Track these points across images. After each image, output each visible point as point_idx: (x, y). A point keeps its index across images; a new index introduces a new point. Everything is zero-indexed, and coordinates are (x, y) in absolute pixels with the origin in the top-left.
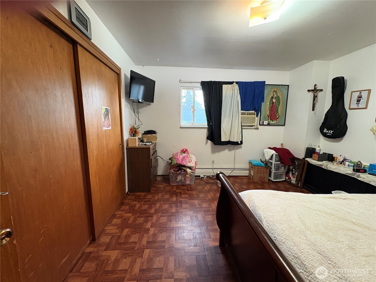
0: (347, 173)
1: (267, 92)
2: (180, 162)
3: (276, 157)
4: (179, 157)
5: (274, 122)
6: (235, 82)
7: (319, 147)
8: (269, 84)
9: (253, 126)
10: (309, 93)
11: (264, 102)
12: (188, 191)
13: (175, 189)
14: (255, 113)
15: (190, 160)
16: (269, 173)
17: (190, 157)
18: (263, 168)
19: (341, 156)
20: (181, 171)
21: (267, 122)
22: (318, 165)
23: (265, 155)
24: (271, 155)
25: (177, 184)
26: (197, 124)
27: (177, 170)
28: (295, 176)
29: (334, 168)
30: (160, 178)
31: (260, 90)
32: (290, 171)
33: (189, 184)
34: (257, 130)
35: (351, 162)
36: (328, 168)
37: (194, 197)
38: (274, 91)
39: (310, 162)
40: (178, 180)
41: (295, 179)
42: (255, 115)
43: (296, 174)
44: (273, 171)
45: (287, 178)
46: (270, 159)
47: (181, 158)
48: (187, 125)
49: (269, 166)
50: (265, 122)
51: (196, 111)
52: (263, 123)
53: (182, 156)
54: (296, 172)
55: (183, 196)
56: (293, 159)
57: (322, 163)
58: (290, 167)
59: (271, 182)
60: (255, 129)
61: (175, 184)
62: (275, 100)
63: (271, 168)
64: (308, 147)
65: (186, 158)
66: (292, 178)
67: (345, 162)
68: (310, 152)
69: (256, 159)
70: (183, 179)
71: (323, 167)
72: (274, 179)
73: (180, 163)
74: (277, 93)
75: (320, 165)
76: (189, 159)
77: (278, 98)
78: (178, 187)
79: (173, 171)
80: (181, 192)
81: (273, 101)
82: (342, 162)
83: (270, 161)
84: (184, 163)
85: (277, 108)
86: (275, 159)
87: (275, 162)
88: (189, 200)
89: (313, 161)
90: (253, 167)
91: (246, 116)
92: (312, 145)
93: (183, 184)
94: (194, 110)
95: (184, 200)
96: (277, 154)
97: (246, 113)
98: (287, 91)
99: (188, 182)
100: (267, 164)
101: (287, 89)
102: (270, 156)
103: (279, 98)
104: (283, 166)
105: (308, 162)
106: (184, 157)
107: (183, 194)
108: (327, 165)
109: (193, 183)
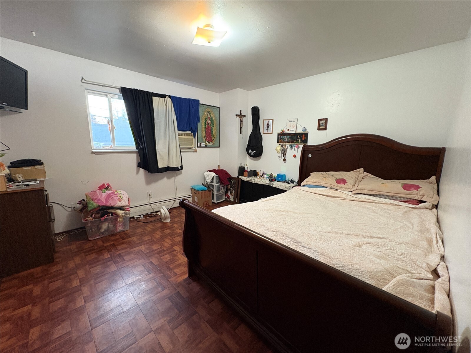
0: (267, 184)
1: (201, 112)
2: (103, 202)
3: (216, 179)
4: (99, 197)
5: (210, 144)
6: (168, 96)
7: (247, 165)
8: (203, 104)
9: (191, 148)
10: (236, 117)
11: (199, 122)
12: (123, 239)
13: (100, 243)
14: (192, 134)
15: (120, 198)
16: (212, 196)
17: (118, 194)
18: (206, 192)
19: (261, 171)
20: (108, 216)
21: (204, 144)
22: (248, 180)
23: (206, 178)
24: (212, 177)
25: (101, 237)
26: (119, 147)
27: (99, 215)
28: (232, 194)
29: (259, 181)
30: (63, 237)
31: (195, 109)
32: (229, 190)
33: (122, 231)
34: (195, 153)
35: (267, 175)
36: (255, 182)
37: (137, 243)
38: (208, 112)
39: (242, 179)
40: (103, 230)
41: (233, 196)
42: (192, 136)
43: (233, 192)
44: (215, 193)
45: (226, 197)
46: (211, 182)
47: (104, 197)
48: (104, 148)
49: (211, 189)
50: (202, 144)
51: (115, 128)
52: (201, 145)
53: (105, 194)
54: (233, 190)
55: (119, 247)
56: (230, 178)
57: (251, 179)
58: (228, 187)
59: (215, 204)
60: (194, 151)
61: (98, 238)
62: (209, 121)
63: (213, 191)
64: (239, 166)
65: (112, 197)
66: (231, 197)
67: (263, 175)
68: (242, 170)
69: (198, 184)
70: (112, 226)
71: (252, 182)
72: (216, 201)
73: (104, 205)
74: (210, 114)
75: (250, 180)
76: (117, 197)
77: (211, 119)
78: (104, 239)
79: (92, 219)
80: (113, 244)
81: (208, 122)
82: (262, 176)
83: (212, 183)
84: (111, 203)
85: (212, 129)
86: (216, 180)
87: (216, 184)
88: (130, 249)
89: (244, 178)
90: (197, 193)
91: (183, 137)
92: (242, 164)
93: (113, 233)
94: (113, 128)
95: (123, 251)
96: (217, 175)
97: (183, 134)
98: (219, 113)
99: (120, 229)
100: (209, 187)
101: (219, 111)
102: (211, 179)
103: (213, 119)
104: (222, 187)
105: (241, 179)
106: (109, 195)
107: (118, 245)
108: (254, 180)
109: (127, 228)
